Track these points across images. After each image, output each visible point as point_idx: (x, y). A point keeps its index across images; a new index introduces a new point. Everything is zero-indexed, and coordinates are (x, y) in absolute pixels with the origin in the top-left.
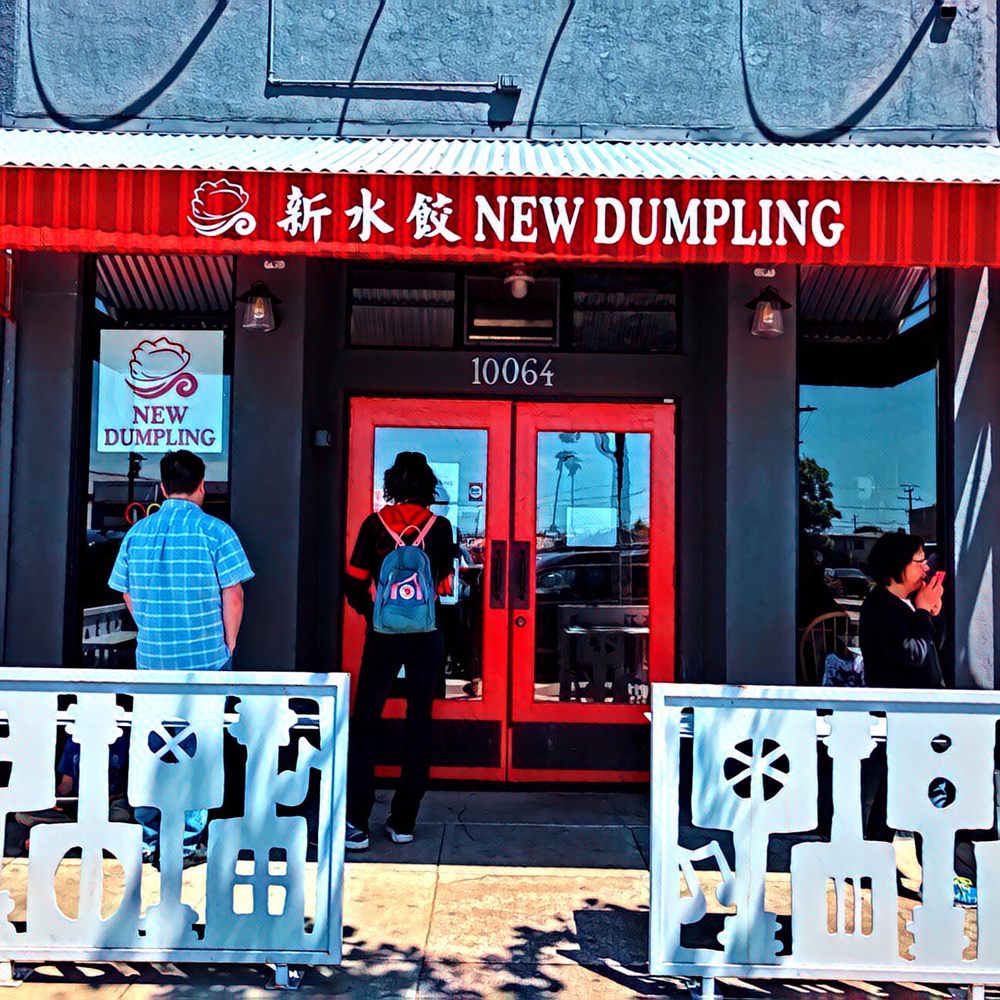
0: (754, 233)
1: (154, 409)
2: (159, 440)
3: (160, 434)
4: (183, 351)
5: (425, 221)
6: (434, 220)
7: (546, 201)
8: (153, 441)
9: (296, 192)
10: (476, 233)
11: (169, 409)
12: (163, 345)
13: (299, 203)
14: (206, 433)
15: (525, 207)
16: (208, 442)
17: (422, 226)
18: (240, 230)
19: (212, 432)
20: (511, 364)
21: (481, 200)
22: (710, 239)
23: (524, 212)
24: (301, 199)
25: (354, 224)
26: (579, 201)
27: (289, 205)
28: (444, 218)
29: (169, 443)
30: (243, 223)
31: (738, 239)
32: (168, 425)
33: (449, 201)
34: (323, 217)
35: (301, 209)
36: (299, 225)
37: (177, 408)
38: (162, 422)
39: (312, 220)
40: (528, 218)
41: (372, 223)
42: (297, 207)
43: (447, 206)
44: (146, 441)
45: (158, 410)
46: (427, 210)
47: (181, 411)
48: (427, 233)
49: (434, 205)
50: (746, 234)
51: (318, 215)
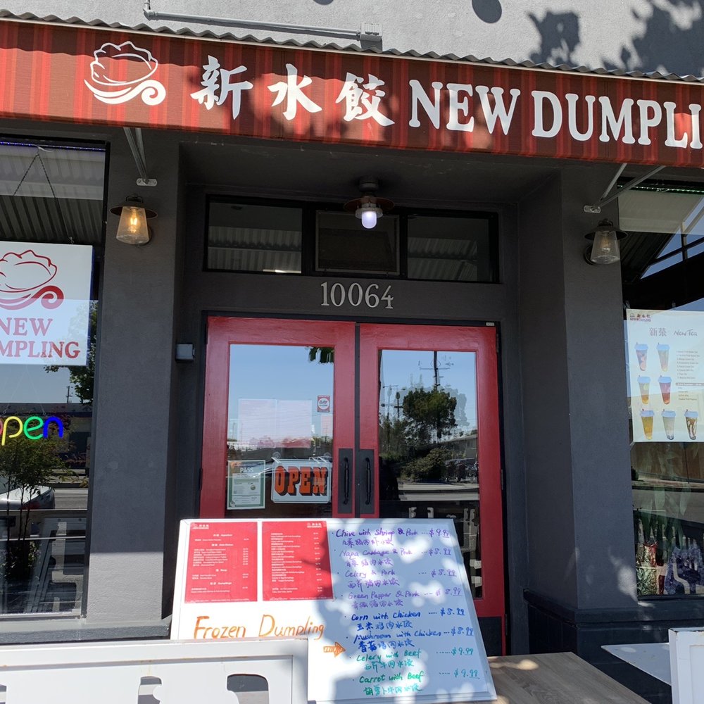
0: (686, 136)
1: (17, 320)
2: (20, 351)
3: (22, 345)
4: (50, 263)
5: (356, 103)
6: (365, 102)
7: (482, 90)
8: (14, 352)
9: (213, 62)
10: (410, 118)
11: (33, 320)
12: (29, 257)
13: (216, 74)
14: (71, 346)
15: (462, 95)
16: (73, 354)
17: (353, 108)
18: (147, 100)
19: (77, 344)
20: (356, 288)
21: (415, 84)
22: (645, 140)
23: (461, 100)
24: (218, 70)
25: (278, 101)
26: (515, 93)
27: (205, 76)
28: (377, 100)
29: (31, 355)
30: (152, 92)
31: (671, 142)
32: (31, 336)
33: (382, 83)
34: (243, 91)
35: (219, 81)
36: (216, 98)
37: (41, 321)
38: (25, 334)
39: (230, 94)
40: (465, 106)
41: (297, 102)
42: (214, 78)
43: (379, 88)
44: (7, 352)
45: (21, 323)
46: (357, 91)
47: (45, 323)
48: (358, 115)
49: (366, 86)
50: (678, 137)
51: (238, 88)
